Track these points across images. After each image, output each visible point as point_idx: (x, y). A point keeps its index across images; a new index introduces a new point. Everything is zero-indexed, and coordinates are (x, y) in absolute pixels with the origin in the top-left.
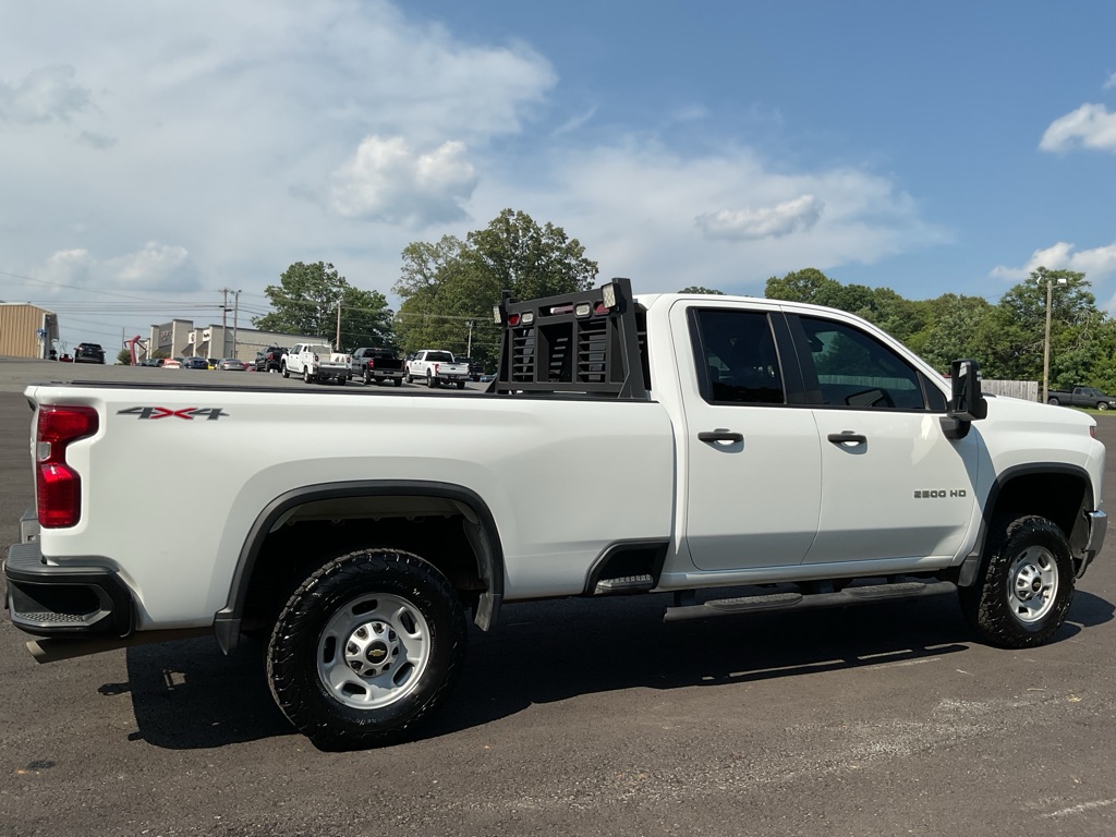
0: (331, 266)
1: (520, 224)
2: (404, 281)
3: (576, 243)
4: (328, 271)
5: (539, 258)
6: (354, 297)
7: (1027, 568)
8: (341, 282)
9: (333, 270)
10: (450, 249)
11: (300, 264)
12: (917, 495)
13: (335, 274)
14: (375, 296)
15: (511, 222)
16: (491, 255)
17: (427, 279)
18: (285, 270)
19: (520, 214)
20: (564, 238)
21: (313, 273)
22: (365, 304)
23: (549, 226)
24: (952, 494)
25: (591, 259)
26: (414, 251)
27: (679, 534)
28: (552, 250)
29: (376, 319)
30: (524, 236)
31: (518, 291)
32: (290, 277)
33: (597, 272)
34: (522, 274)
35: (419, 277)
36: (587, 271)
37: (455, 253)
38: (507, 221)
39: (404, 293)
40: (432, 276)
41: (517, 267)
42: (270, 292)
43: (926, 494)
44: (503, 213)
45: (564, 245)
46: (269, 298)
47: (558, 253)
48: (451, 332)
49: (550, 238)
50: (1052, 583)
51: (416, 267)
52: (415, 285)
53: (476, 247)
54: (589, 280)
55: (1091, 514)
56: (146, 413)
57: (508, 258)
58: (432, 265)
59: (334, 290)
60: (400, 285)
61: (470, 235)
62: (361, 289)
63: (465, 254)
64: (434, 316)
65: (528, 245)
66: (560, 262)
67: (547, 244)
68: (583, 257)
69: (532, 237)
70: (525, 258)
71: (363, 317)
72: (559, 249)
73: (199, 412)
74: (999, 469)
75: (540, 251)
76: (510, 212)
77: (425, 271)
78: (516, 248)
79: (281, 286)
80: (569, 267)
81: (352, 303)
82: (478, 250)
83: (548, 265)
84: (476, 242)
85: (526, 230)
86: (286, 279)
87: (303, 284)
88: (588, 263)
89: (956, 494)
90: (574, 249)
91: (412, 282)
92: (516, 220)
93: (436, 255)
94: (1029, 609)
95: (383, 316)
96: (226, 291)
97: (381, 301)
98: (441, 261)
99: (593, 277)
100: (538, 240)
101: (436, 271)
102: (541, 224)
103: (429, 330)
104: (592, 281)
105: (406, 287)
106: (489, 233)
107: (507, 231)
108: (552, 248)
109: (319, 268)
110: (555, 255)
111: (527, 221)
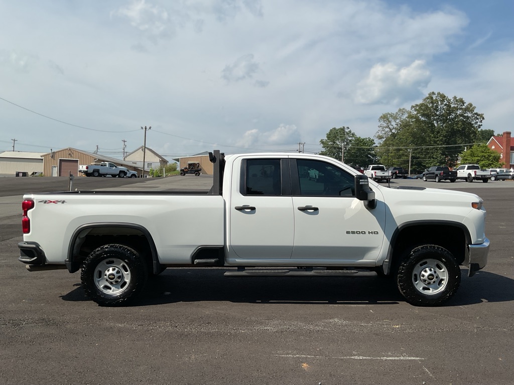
0: (348, 128)
1: (439, 98)
2: (380, 132)
3: (471, 105)
4: (347, 130)
5: (449, 114)
6: (359, 141)
7: (427, 269)
8: (353, 135)
9: (349, 130)
10: (403, 114)
11: (335, 129)
12: (348, 232)
13: (350, 132)
14: (369, 140)
15: (434, 98)
16: (423, 115)
17: (391, 130)
18: (328, 132)
19: (439, 93)
20: (463, 103)
21: (340, 132)
22: (364, 144)
23: (455, 98)
24: (369, 233)
25: (480, 113)
26: (385, 118)
27: (228, 244)
28: (457, 110)
29: (369, 150)
30: (441, 104)
31: (438, 132)
32: (330, 135)
33: (483, 119)
34: (441, 123)
35: (387, 129)
36: (478, 119)
37: (405, 116)
38: (432, 98)
39: (380, 138)
40: (393, 128)
41: (437, 120)
42: (322, 142)
43: (353, 233)
44: (429, 94)
45: (464, 107)
46: (322, 144)
47: (461, 111)
48: (403, 155)
49: (455, 104)
50: (445, 278)
51: (385, 125)
52: (385, 133)
53: (415, 113)
54: (478, 124)
55: (470, 246)
56: (45, 202)
57: (433, 116)
58: (393, 123)
59: (350, 139)
60: (378, 134)
61: (413, 107)
62: (362, 137)
63: (410, 117)
64: (395, 148)
65: (443, 109)
66: (462, 115)
67: (454, 107)
68: (475, 112)
69: (446, 105)
70: (443, 115)
71: (363, 150)
72: (460, 109)
73: (59, 202)
74: (399, 223)
75: (450, 110)
76: (433, 93)
77: (390, 127)
78: (437, 111)
79: (326, 139)
80: (468, 117)
81: (358, 144)
82: (418, 114)
83: (455, 118)
84: (416, 110)
85: (442, 101)
86: (329, 136)
87: (336, 137)
88: (478, 115)
89: (372, 233)
90: (470, 108)
91: (383, 132)
92: (436, 97)
93: (395, 118)
94: (431, 289)
95: (372, 149)
96: (300, 144)
97: (372, 142)
98: (398, 121)
99: (481, 122)
100: (449, 106)
101: (395, 126)
102: (450, 97)
103: (392, 154)
104: (481, 124)
105: (381, 134)
106: (422, 105)
107: (432, 102)
108: (457, 109)
109: (343, 129)
110: (459, 112)
111: (443, 97)
